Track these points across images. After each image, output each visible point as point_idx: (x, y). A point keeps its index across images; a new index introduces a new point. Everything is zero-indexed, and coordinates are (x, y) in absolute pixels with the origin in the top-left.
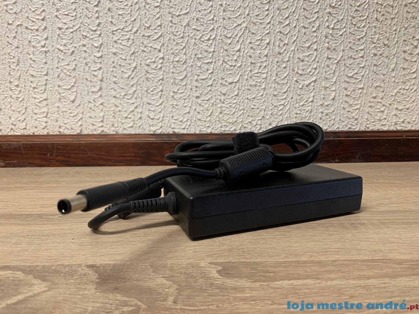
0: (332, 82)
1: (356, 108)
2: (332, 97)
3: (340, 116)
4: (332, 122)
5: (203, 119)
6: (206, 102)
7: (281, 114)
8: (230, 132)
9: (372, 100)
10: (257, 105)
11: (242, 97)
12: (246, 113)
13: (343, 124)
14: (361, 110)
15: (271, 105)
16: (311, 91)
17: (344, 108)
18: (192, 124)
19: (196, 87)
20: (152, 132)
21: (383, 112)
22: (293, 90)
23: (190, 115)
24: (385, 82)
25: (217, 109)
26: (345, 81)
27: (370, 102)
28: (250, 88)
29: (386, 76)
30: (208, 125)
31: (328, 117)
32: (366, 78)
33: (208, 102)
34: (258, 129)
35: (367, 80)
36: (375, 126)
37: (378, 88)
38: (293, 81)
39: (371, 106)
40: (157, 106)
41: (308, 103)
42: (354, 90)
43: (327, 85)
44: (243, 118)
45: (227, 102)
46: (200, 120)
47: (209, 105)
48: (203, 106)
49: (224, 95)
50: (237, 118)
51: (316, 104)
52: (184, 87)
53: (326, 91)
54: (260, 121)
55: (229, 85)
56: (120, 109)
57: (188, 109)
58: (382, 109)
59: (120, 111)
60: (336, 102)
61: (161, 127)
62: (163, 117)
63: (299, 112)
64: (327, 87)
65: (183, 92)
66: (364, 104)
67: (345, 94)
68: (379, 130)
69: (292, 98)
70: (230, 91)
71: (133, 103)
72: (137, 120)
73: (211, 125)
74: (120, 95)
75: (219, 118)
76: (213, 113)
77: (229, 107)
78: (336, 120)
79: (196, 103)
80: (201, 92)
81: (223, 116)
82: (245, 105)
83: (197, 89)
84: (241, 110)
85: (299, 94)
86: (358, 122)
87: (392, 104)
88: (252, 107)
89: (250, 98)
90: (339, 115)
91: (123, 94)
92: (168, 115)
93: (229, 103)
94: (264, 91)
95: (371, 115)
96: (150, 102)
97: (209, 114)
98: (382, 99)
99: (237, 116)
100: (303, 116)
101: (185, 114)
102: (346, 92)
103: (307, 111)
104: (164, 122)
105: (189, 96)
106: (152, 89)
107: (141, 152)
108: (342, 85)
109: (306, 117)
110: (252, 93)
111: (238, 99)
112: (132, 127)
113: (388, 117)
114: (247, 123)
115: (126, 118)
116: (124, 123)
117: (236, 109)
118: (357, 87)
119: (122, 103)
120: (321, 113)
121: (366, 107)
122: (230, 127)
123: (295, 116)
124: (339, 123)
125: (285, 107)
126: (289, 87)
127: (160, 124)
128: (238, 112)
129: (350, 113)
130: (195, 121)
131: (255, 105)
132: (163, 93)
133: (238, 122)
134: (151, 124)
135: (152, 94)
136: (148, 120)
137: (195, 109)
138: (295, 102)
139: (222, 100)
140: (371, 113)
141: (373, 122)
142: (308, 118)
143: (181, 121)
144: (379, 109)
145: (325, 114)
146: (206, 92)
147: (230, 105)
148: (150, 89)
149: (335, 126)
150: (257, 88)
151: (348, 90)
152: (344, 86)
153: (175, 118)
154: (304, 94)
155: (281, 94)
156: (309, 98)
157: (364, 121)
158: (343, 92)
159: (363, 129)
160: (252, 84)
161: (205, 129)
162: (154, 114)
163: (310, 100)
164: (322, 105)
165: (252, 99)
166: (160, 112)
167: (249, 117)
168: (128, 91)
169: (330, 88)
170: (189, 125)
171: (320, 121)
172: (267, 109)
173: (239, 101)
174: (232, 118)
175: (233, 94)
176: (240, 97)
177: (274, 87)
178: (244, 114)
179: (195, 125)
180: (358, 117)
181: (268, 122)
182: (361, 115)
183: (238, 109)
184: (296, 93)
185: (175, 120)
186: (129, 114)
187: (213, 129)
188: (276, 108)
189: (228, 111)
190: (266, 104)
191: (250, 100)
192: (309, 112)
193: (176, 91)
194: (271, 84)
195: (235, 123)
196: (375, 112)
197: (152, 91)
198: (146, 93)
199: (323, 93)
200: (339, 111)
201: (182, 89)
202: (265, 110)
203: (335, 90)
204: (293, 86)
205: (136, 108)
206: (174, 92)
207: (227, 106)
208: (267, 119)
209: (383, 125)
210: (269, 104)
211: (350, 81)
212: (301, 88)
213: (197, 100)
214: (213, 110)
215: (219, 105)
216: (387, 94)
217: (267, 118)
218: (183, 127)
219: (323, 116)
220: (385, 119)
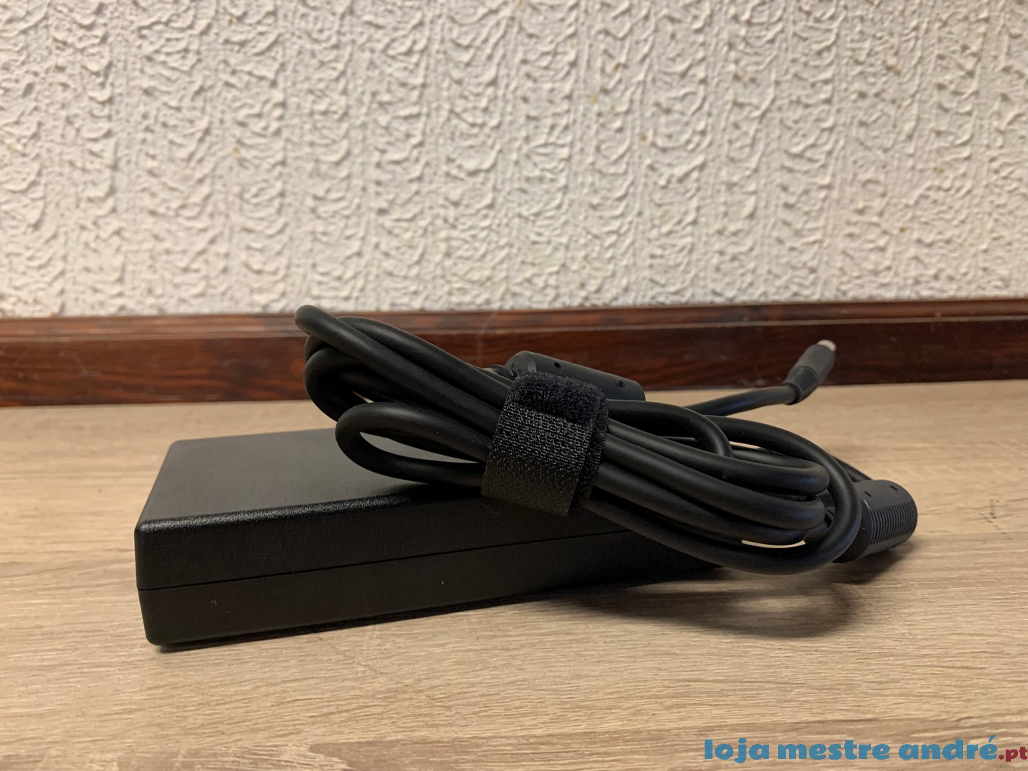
0: (747, 169)
1: (812, 239)
2: (747, 210)
3: (769, 262)
4: (749, 279)
5: (401, 270)
6: (405, 225)
7: (612, 258)
8: (473, 308)
9: (855, 218)
10: (547, 233)
11: (503, 212)
12: (516, 256)
13: (779, 283)
14: (825, 245)
15: (584, 233)
16: (689, 194)
17: (780, 241)
18: (370, 286)
19: (379, 183)
20: (257, 310)
21: (882, 249)
22: (642, 193)
23: (363, 261)
24: (888, 168)
25: (439, 244)
26: (783, 167)
27: (848, 223)
28: (525, 185)
29: (891, 153)
30: (413, 288)
31: (736, 264)
32: (837, 159)
33: (412, 225)
34: (549, 299)
35: (840, 163)
36: (862, 286)
37: (870, 186)
38: (644, 167)
39: (851, 236)
40: (271, 237)
41: (684, 228)
42: (806, 192)
43: (735, 179)
44: (508, 270)
45: (463, 224)
46: (390, 274)
47: (415, 232)
48: (397, 236)
49: (456, 204)
50: (494, 268)
51: (705, 231)
52: (344, 185)
53: (732, 193)
54: (555, 277)
55: (467, 179)
56: (167, 245)
57: (355, 245)
58: (882, 242)
59: (168, 252)
60: (758, 224)
61: (283, 294)
62: (288, 267)
63: (659, 252)
64: (735, 184)
65: (341, 199)
66: (834, 228)
67: (781, 202)
68: (871, 300)
69: (640, 214)
70: (472, 194)
71: (204, 230)
72: (216, 277)
73: (421, 288)
74: (168, 208)
75: (443, 268)
76: (427, 257)
77: (469, 239)
78: (759, 271)
79: (380, 229)
80: (391, 197)
81: (455, 264)
82: (514, 233)
83: (380, 189)
84: (503, 248)
85: (658, 202)
86: (817, 278)
87: (908, 228)
88: (533, 237)
89: (525, 213)
90: (766, 260)
91: (175, 205)
92: (303, 261)
93: (471, 228)
94: (565, 194)
95: (852, 258)
96: (250, 224)
97: (416, 258)
98: (881, 214)
99: (492, 264)
100: (671, 263)
101: (349, 257)
102: (784, 198)
103: (682, 250)
104: (290, 280)
105: (359, 206)
106: (254, 190)
107: (226, 363)
108: (773, 177)
109: (679, 265)
110: (532, 199)
111: (495, 217)
112: (201, 295)
113: (896, 263)
114: (520, 284)
115: (186, 270)
116: (182, 284)
117: (489, 243)
118: (815, 184)
119: (174, 228)
120: (717, 256)
121: (839, 239)
122: (475, 292)
123: (649, 262)
124: (766, 281)
125: (622, 238)
126: (632, 183)
127: (280, 287)
128: (497, 252)
129: (795, 253)
130: (377, 276)
131: (539, 234)
132: (288, 200)
133: (496, 279)
134: (256, 286)
135: (257, 205)
136: (246, 276)
137: (377, 246)
138: (649, 226)
139: (451, 220)
140: (851, 252)
141: (858, 278)
142: (682, 268)
143: (339, 278)
144: (871, 241)
145: (727, 258)
146: (405, 196)
147: (473, 232)
148: (248, 191)
149: (757, 289)
150: (545, 186)
151: (792, 189)
152: (778, 181)
153: (321, 269)
154: (672, 204)
155: (609, 202)
156: (686, 213)
157: (833, 275)
158: (778, 198)
159: (830, 295)
160: (531, 175)
161: (405, 300)
162: (264, 259)
163: (690, 218)
164: (720, 232)
165: (532, 218)
166: (279, 253)
167: (524, 267)
168: (188, 197)
169: (742, 187)
170: (362, 290)
171: (716, 276)
172: (573, 245)
173: (497, 221)
174: (480, 269)
175: (479, 202)
176: (499, 211)
177: (592, 184)
178: (510, 259)
179: (379, 290)
180: (819, 265)
181: (577, 279)
182: (825, 258)
183: (493, 246)
184: (651, 201)
185: (323, 274)
186: (193, 260)
187: (427, 298)
188: (598, 242)
189: (467, 250)
190: (570, 229)
191: (527, 219)
192: (685, 252)
193: (321, 193)
194: (584, 176)
195: (488, 284)
196: (862, 251)
197: (256, 196)
198: (238, 201)
199: (722, 199)
200: (766, 248)
201: (339, 190)
202: (567, 247)
203: (754, 193)
204: (643, 180)
205: (212, 241)
206: (316, 198)
207: (466, 236)
208: (575, 272)
209: (883, 285)
210: (579, 230)
211: (797, 167)
212: (664, 187)
213: (381, 220)
214: (426, 246)
215: (443, 234)
216: (894, 201)
217: (574, 267)
218: (345, 293)
219: (723, 262)
220: (889, 268)
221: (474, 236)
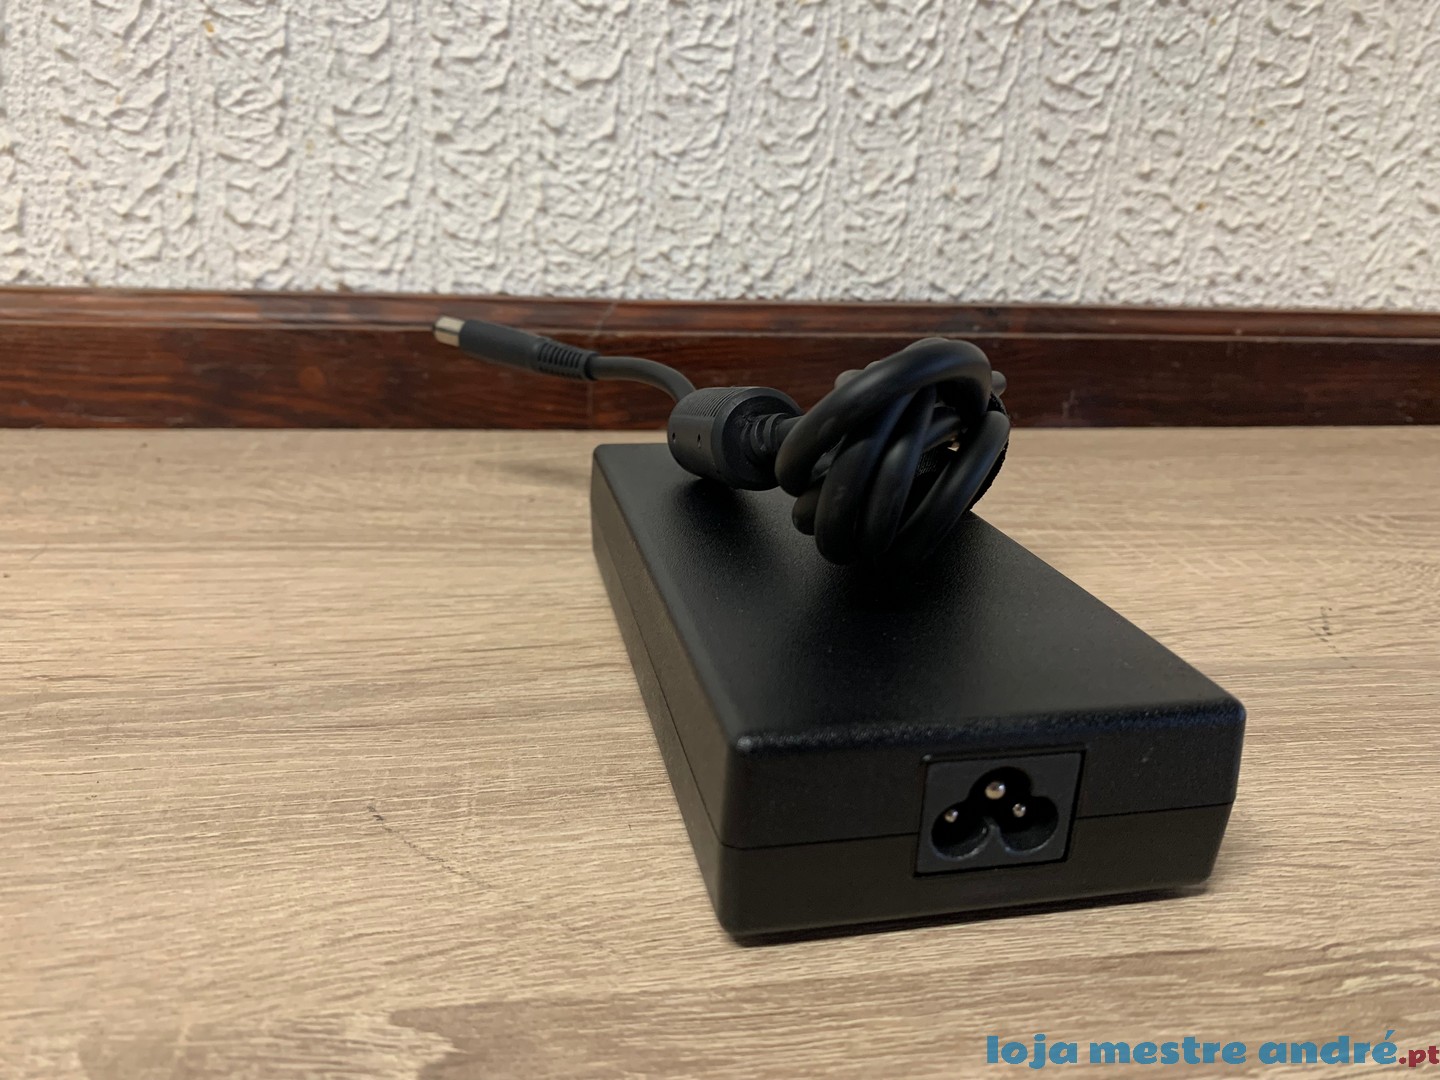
0: (992, 103)
1: (1074, 213)
2: (987, 167)
3: (1013, 245)
4: (982, 268)
5: (469, 231)
6: (477, 160)
7: (790, 227)
8: (581, 294)
9: (1137, 186)
10: (696, 184)
11: (631, 146)
12: (648, 216)
13: (1024, 276)
14: (1092, 223)
15: (750, 186)
16: (907, 137)
17: (1030, 214)
18: (422, 254)
19: (437, 92)
20: (246, 285)
21: (1170, 234)
22: (839, 130)
23: (411, 216)
24: (1189, 114)
25: (530, 191)
26: (1043, 104)
27: (1127, 193)
28: (664, 108)
29: (1195, 91)
30: (489, 260)
31: (967, 245)
32: (1119, 96)
33: (488, 160)
34: (695, 285)
35: (1123, 102)
36: (1138, 286)
37: (1162, 140)
38: (842, 90)
39: (1129, 211)
40: (265, 170)
41: (896, 188)
42: (1072, 143)
43: (974, 117)
44: (635, 238)
45: (569, 163)
46: (454, 236)
47: (493, 172)
48: (465, 177)
49: (558, 132)
50: (613, 234)
51: (926, 194)
52: (384, 92)
53: (968, 139)
54: (705, 252)
55: (576, 93)
56: (95, 175)
57: (400, 189)
58: (1170, 224)
59: (96, 187)
60: (1000, 187)
61: (286, 262)
62: (293, 221)
63: (858, 221)
64: (973, 126)
65: (378, 114)
66: (1106, 200)
67: (1036, 157)
68: (1149, 307)
69: (833, 162)
70: (583, 117)
71: (158, 154)
72: (179, 231)
73: (501, 260)
74: (94, 114)
75: (535, 230)
76: (511, 211)
77: (577, 187)
78: (997, 259)
79: (438, 165)
80: (457, 115)
81: (555, 225)
82: (646, 182)
83: (439, 102)
84: (628, 203)
85: (862, 145)
86: (1077, 271)
87: (1208, 204)
88: (675, 190)
89: (663, 152)
90: (1009, 242)
91: (105, 110)
92: (316, 212)
93: (580, 169)
94: (723, 124)
95: (1128, 245)
96: (233, 149)
97: (494, 213)
98: (1173, 182)
99: (612, 228)
100: (875, 239)
101: (391, 207)
102: (1041, 150)
103: (891, 221)
104: (296, 241)
105: (405, 129)
106: (237, 94)
107: (198, 368)
108: (1027, 117)
109: (886, 242)
110: (674, 130)
111: (617, 154)
112: (156, 259)
113: (1187, 254)
114: (653, 260)
115: (127, 217)
116: (120, 240)
117: (608, 195)
118: (1085, 131)
119: (105, 149)
120: (941, 231)
121: (1113, 214)
122: (585, 271)
123: (843, 236)
124: (1006, 272)
125: (806, 198)
126: (824, 114)
127: (282, 251)
128: (618, 210)
129: (1051, 233)
130: (433, 239)
131: (684, 185)
132: (291, 114)
133: (616, 252)
134: (242, 248)
135: (241, 117)
136: (226, 231)
137: (434, 191)
138: (846, 181)
139: (550, 156)
140: (1127, 236)
141: (1133, 273)
142: (890, 247)
143: (374, 241)
144: (1157, 221)
145: (955, 235)
146: (478, 115)
147: (582, 177)
148: (228, 93)
149: (993, 283)
150: (694, 111)
151: (1052, 138)
152: (1035, 123)
153: (345, 225)
154: (881, 150)
155: (790, 142)
156: (900, 165)
157: (1100, 268)
158: (1032, 149)
159: (1093, 297)
160: (675, 93)
161: (476, 278)
162: (255, 207)
163: (905, 174)
164: (947, 197)
165: (674, 159)
166: (279, 197)
167: (660, 235)
168: (126, 99)
169: (982, 130)
170: (409, 259)
171: (936, 261)
172: (733, 205)
173: (621, 162)
174: (593, 234)
175: (593, 130)
176: (623, 146)
177: (766, 112)
178: (639, 221)
179: (435, 260)
180: (1081, 253)
181: (739, 257)
182: (1091, 243)
183: (614, 198)
184: (851, 143)
185: (347, 233)
186: (140, 201)
187: (510, 276)
188: (771, 202)
189: (573, 204)
190: (729, 180)
191: (666, 160)
192: (896, 223)
193: (346, 105)
194: (754, 99)
195: (605, 258)
196: (1142, 234)
197: (240, 103)
198: (212, 110)
199: (953, 148)
200: (1010, 224)
201: (376, 101)
202: (724, 208)
203: (1000, 140)
204: (841, 111)
205: (170, 173)
206: (337, 111)
207: (570, 181)
208: (735, 246)
209: (1166, 286)
210: (744, 181)
211: (1061, 106)
212: (870, 124)
213: (440, 151)
214: (509, 194)
215: (537, 177)
216: (1192, 163)
217: (734, 239)
218: (382, 264)
219: (948, 242)
220: (1176, 262)
221: (583, 183)
